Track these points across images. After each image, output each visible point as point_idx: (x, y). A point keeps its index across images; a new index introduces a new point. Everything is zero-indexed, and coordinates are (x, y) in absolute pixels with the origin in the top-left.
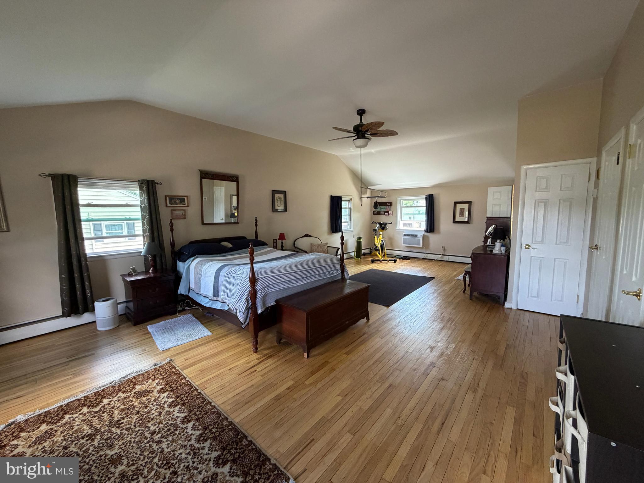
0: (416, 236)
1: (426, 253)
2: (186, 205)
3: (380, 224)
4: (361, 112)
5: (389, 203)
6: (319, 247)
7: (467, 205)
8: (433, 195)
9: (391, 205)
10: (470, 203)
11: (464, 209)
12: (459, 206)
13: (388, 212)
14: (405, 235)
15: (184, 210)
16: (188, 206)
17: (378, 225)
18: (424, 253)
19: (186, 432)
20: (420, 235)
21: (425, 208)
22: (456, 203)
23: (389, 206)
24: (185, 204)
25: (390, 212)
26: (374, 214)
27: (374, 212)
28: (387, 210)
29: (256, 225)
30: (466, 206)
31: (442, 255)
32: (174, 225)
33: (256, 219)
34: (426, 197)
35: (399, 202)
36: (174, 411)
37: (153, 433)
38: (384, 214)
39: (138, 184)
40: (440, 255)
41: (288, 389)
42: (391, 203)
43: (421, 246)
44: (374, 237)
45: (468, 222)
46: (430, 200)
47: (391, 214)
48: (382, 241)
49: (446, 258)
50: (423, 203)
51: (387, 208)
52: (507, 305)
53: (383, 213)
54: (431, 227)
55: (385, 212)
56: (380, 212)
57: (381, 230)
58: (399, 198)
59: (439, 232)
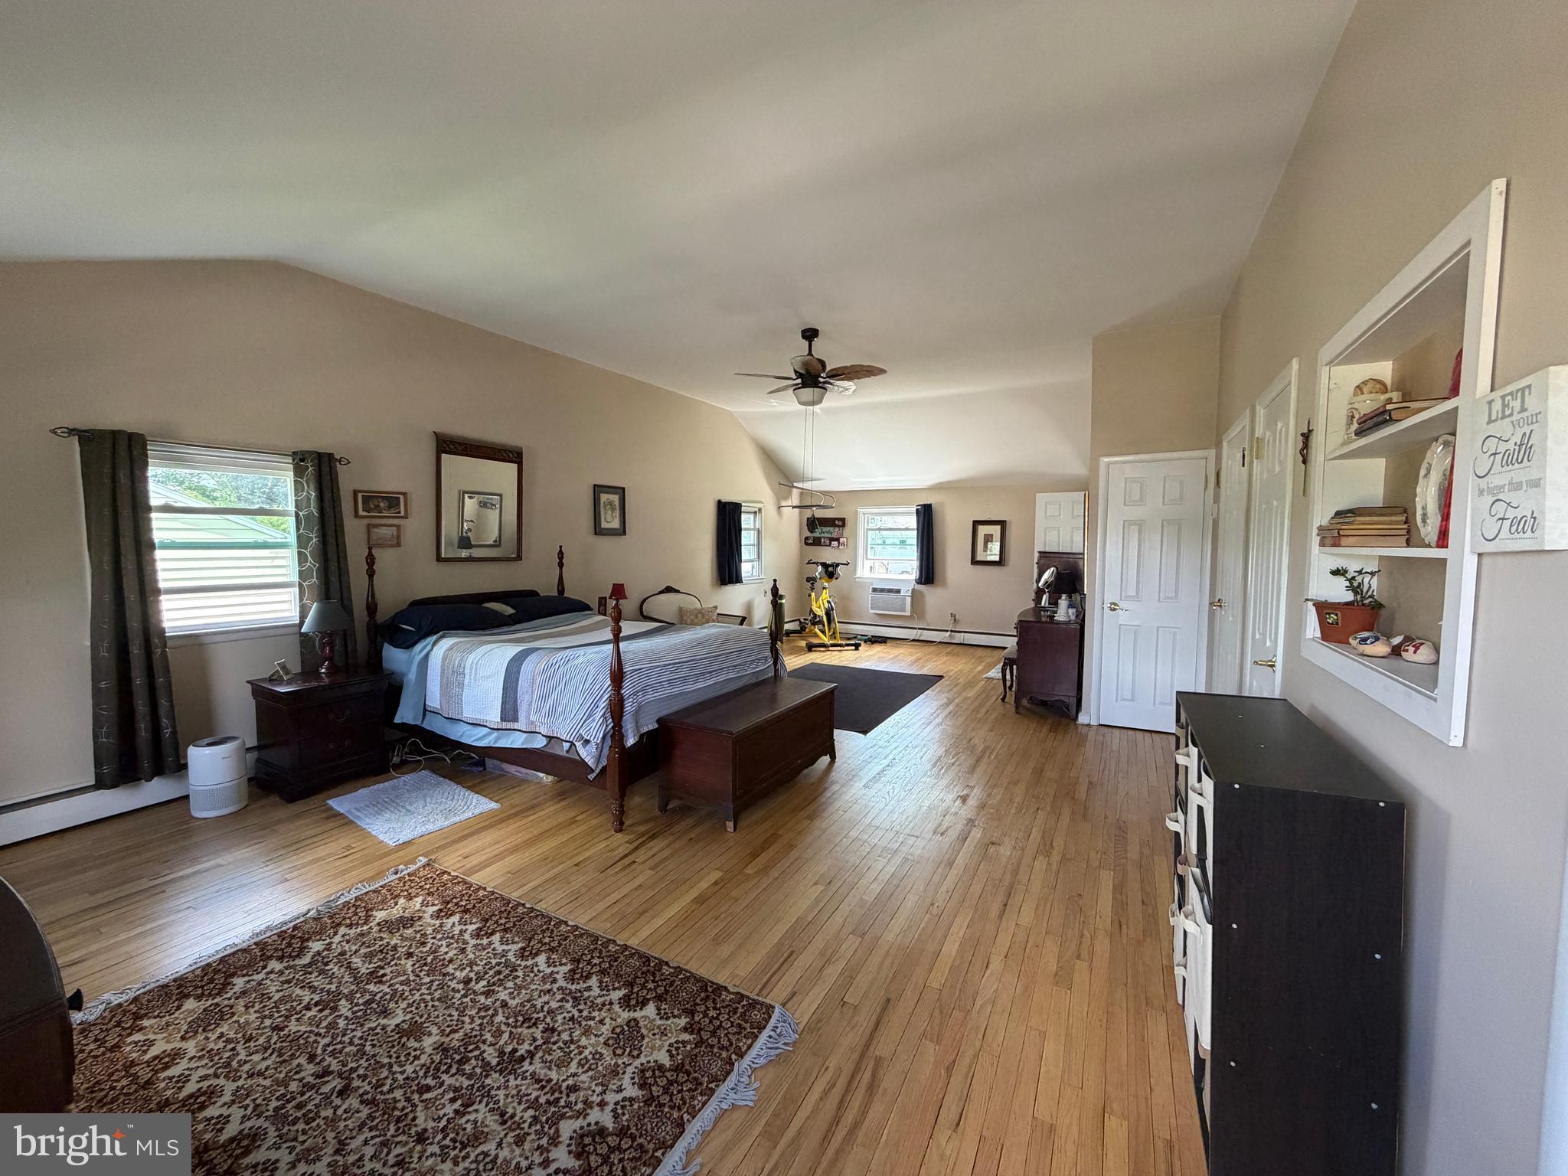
0: (898, 591)
1: (920, 629)
2: (402, 514)
3: (824, 565)
4: (810, 334)
5: (839, 519)
6: (700, 616)
7: (998, 528)
8: (931, 505)
9: (844, 525)
10: (1002, 523)
11: (992, 535)
12: (983, 530)
13: (838, 540)
14: (875, 590)
15: (398, 527)
16: (405, 517)
17: (820, 568)
18: (915, 628)
19: (539, 971)
20: (907, 589)
21: (916, 532)
22: (976, 523)
23: (839, 526)
24: (400, 513)
25: (841, 540)
26: (806, 544)
27: (807, 538)
28: (835, 535)
29: (561, 565)
30: (995, 530)
31: (952, 631)
32: (376, 560)
33: (561, 550)
34: (917, 510)
35: (861, 517)
36: (490, 943)
37: (467, 981)
38: (830, 545)
39: (291, 461)
40: (947, 631)
41: (716, 883)
42: (843, 520)
43: (908, 613)
44: (810, 595)
45: (1000, 563)
46: (926, 516)
47: (843, 544)
48: (829, 602)
49: (959, 638)
50: (912, 521)
51: (835, 532)
52: (1082, 719)
53: (828, 542)
54: (928, 573)
55: (832, 539)
56: (820, 539)
57: (827, 578)
58: (861, 511)
59: (944, 584)
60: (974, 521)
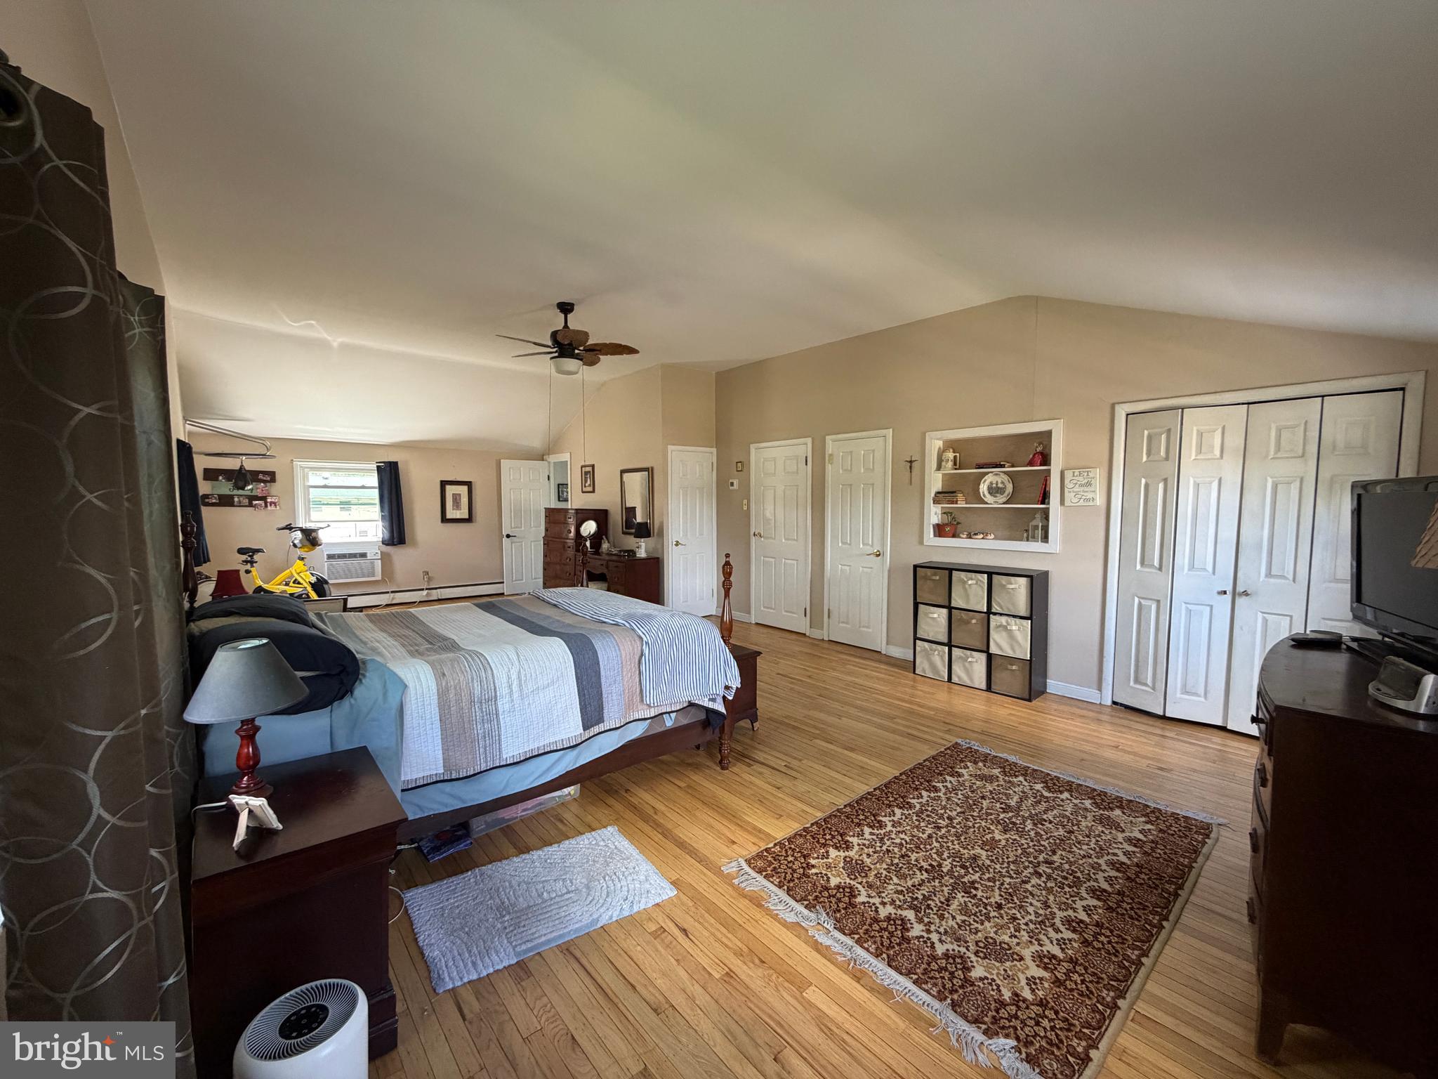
0: (363, 555)
1: (392, 592)
4: (566, 308)
5: (264, 473)
7: (465, 488)
8: (396, 464)
9: (273, 480)
10: (469, 484)
11: (459, 495)
12: (450, 490)
13: (264, 498)
14: (331, 557)
17: (299, 534)
18: (388, 592)
20: (374, 552)
21: (377, 491)
22: (444, 484)
23: (265, 482)
25: (270, 499)
26: (205, 504)
27: (206, 497)
28: (258, 493)
30: (463, 490)
31: (429, 589)
34: (378, 467)
35: (298, 472)
38: (251, 505)
40: (423, 590)
42: (272, 474)
43: (378, 577)
45: (469, 520)
46: (390, 477)
47: (273, 504)
49: (435, 595)
50: (373, 480)
51: (258, 488)
53: (246, 501)
54: (398, 533)
55: (252, 498)
56: (231, 498)
58: (298, 464)
59: (414, 544)
60: (442, 482)
